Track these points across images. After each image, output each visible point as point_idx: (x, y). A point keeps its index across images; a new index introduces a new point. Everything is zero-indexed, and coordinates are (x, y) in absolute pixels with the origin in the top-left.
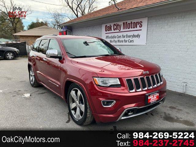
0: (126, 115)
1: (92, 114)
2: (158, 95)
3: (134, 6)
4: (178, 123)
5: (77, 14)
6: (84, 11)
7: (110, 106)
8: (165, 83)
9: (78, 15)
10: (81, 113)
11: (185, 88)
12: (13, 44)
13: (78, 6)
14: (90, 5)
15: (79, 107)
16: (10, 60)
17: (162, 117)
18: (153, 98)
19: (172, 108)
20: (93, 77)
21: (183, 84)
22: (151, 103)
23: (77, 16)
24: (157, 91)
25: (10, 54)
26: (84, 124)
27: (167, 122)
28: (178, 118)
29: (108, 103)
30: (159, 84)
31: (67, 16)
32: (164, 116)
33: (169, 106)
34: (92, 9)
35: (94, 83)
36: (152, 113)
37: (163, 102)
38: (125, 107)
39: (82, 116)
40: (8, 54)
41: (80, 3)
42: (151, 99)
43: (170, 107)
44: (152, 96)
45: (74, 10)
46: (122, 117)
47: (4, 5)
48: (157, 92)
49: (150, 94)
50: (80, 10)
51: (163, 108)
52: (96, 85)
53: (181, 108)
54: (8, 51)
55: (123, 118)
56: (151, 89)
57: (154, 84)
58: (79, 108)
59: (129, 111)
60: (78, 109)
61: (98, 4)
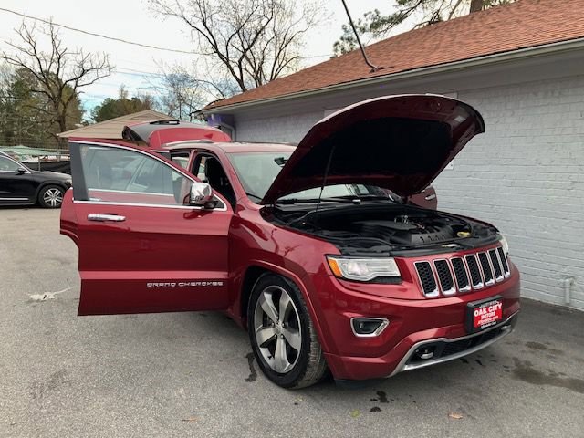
0: (415, 358)
1: (323, 357)
2: (500, 305)
3: (419, 62)
4: (553, 387)
5: (239, 78)
6: (260, 68)
7: (374, 335)
8: (516, 276)
9: (244, 79)
10: (291, 353)
11: (567, 290)
12: (61, 161)
13: (244, 54)
14: (278, 51)
15: (284, 338)
16: (54, 208)
17: (510, 369)
18: (486, 315)
19: (535, 347)
20: (326, 255)
21: (562, 281)
22: (482, 328)
23: (241, 82)
24: (498, 296)
25: (53, 191)
26: (300, 383)
27: (524, 383)
28: (553, 374)
29: (368, 327)
30: (501, 277)
31: (211, 81)
32: (516, 367)
33: (526, 341)
34: (284, 62)
35: (329, 272)
36: (480, 359)
37: (512, 327)
38: (414, 337)
39: (291, 362)
40: (49, 192)
41: (250, 47)
42: (483, 317)
43: (530, 345)
44: (485, 310)
45: (232, 65)
46: (406, 364)
47: (33, 51)
48: (498, 300)
49: (480, 305)
50: (249, 67)
51: (509, 346)
52: (336, 277)
53: (560, 346)
54: (50, 184)
55: (407, 368)
56: (481, 290)
57: (488, 277)
58: (282, 341)
59: (422, 349)
60: (280, 345)
61: (301, 47)
